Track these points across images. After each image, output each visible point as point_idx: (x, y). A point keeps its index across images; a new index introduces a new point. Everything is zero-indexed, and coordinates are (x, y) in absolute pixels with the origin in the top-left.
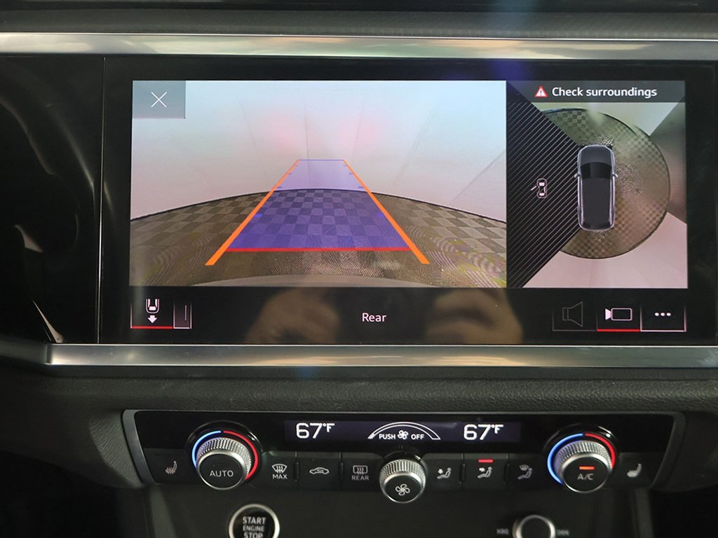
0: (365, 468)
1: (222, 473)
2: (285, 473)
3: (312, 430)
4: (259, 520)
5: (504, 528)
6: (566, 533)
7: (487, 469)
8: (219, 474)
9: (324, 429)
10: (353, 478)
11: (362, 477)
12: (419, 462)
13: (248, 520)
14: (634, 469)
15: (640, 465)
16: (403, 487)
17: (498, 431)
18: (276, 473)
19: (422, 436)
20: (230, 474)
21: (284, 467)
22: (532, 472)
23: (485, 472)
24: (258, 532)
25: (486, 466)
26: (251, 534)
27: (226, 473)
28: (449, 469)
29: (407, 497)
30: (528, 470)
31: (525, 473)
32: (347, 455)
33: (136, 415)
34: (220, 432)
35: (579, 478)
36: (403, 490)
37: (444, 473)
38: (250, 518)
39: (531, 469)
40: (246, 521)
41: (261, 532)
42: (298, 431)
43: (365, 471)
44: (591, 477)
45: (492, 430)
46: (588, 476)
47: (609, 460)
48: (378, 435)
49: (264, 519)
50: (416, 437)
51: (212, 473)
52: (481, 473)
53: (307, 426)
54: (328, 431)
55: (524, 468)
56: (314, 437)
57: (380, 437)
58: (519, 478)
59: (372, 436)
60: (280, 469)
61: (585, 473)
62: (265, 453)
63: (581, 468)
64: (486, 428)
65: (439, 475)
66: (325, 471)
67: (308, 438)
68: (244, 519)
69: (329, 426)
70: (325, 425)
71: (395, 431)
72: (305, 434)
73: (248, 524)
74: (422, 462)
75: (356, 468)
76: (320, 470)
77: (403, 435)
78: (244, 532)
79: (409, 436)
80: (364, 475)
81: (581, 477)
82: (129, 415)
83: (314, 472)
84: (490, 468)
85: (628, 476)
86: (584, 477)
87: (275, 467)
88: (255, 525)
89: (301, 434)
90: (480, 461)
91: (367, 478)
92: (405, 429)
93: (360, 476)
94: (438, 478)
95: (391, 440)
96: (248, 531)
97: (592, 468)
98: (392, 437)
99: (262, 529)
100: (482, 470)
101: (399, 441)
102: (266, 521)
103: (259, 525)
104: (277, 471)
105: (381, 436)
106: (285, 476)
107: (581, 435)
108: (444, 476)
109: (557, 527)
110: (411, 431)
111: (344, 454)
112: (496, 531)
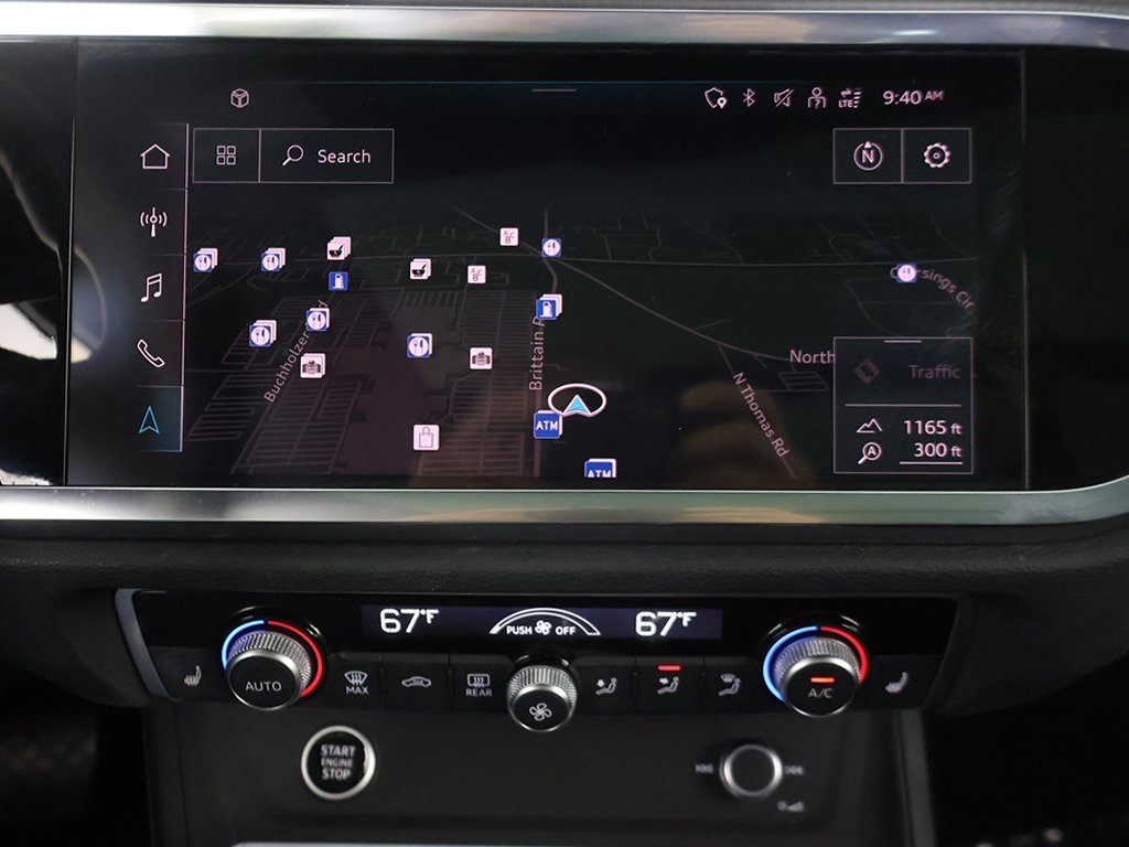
0: (485, 678)
1: (265, 686)
2: (364, 685)
3: (405, 620)
4: (345, 751)
5: (707, 763)
6: (797, 770)
7: (671, 681)
8: (259, 687)
9: (422, 618)
10: (468, 692)
11: (482, 693)
12: (566, 669)
13: (329, 750)
14: (897, 680)
15: (904, 674)
16: (541, 707)
17: (689, 623)
18: (351, 685)
19: (572, 630)
20: (277, 686)
21: (363, 676)
22: (741, 684)
23: (668, 685)
24: (343, 768)
25: (670, 675)
26: (332, 771)
27: (270, 686)
28: (614, 680)
29: (548, 723)
30: (733, 682)
31: (729, 685)
32: (457, 659)
33: (134, 597)
34: (262, 622)
35: (811, 694)
36: (540, 712)
37: (606, 686)
38: (331, 747)
39: (738, 681)
40: (326, 752)
41: (347, 768)
42: (384, 621)
43: (486, 682)
44: (829, 693)
45: (679, 620)
46: (825, 692)
47: (857, 668)
48: (505, 628)
49: (353, 749)
50: (562, 631)
51: (249, 686)
52: (662, 686)
53: (397, 613)
54: (429, 621)
55: (727, 679)
56: (409, 630)
57: (508, 632)
58: (721, 694)
59: (495, 630)
60: (357, 680)
61: (819, 687)
62: (333, 655)
63: (814, 680)
64: (669, 618)
65: (599, 688)
66: (425, 683)
67: (400, 631)
68: (324, 748)
69: (430, 614)
70: (423, 612)
71: (531, 622)
72: (394, 626)
73: (329, 756)
74: (572, 669)
75: (472, 679)
76: (417, 681)
77: (543, 628)
78: (322, 768)
79: (553, 630)
80: (485, 689)
81: (813, 693)
82: (125, 597)
83: (408, 683)
84: (676, 679)
85: (886, 691)
86: (818, 693)
87: (350, 676)
88: (339, 758)
89: (388, 625)
90: (661, 668)
91: (489, 692)
92: (545, 619)
93: (479, 689)
94: (598, 693)
95: (525, 635)
96: (329, 767)
97: (831, 680)
98: (524, 631)
99: (349, 763)
100: (664, 681)
101: (537, 637)
102: (356, 752)
103: (345, 758)
104: (352, 682)
105: (510, 629)
106: (365, 690)
107: (814, 628)
108: (606, 691)
109: (785, 762)
110: (556, 622)
111: (452, 656)
112: (694, 768)
